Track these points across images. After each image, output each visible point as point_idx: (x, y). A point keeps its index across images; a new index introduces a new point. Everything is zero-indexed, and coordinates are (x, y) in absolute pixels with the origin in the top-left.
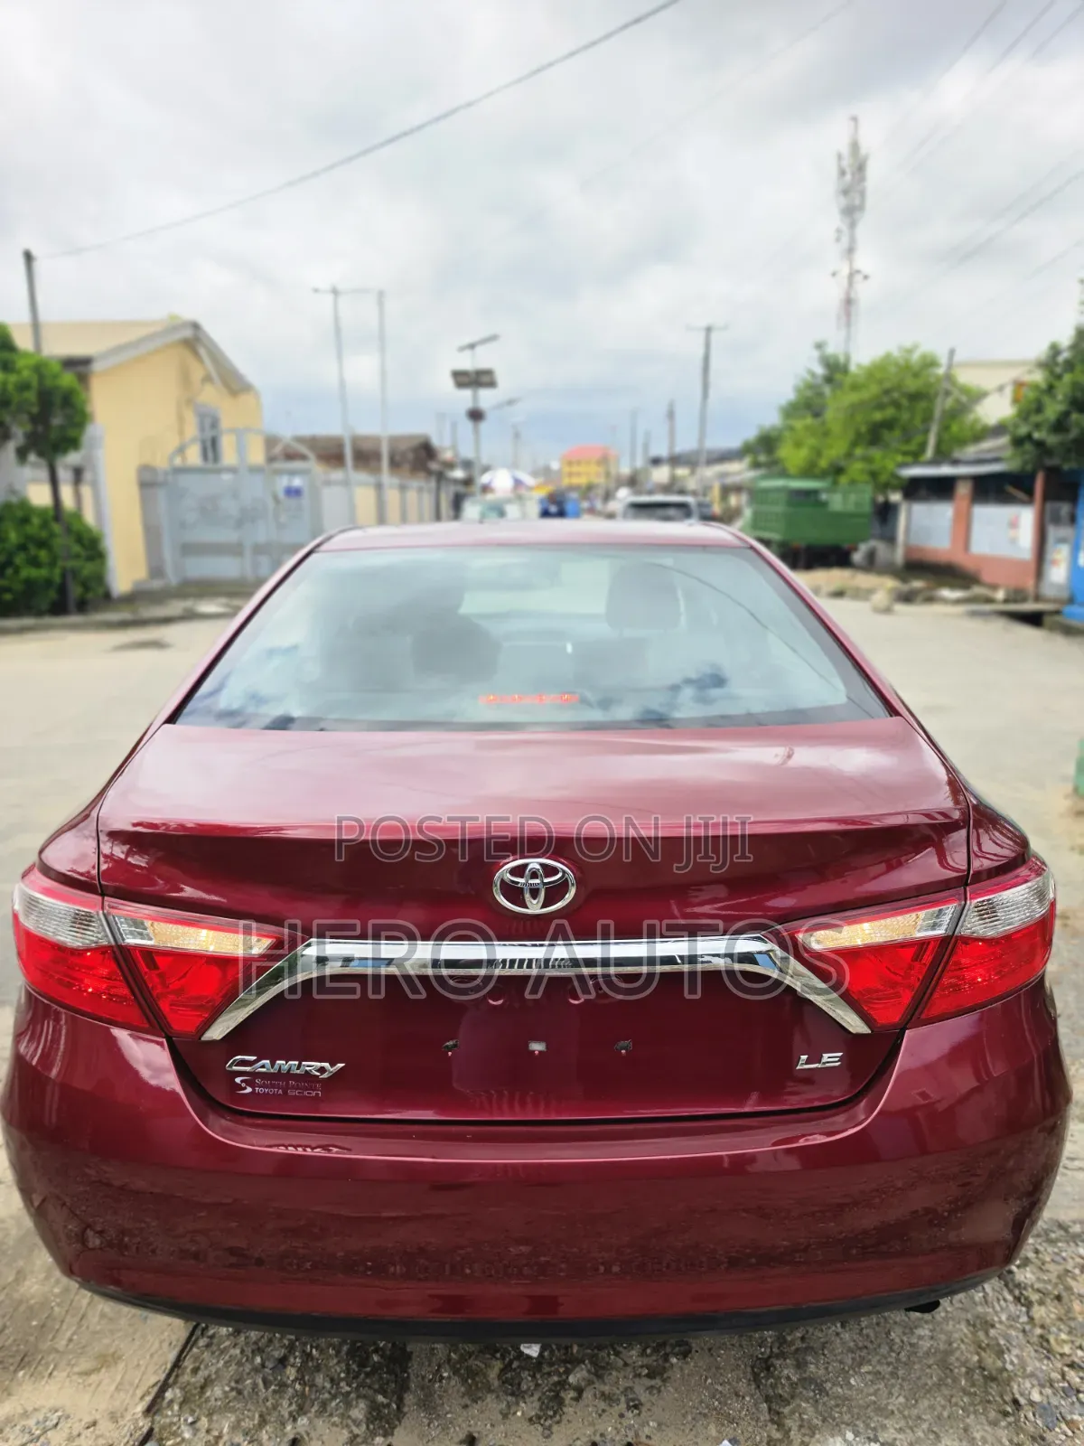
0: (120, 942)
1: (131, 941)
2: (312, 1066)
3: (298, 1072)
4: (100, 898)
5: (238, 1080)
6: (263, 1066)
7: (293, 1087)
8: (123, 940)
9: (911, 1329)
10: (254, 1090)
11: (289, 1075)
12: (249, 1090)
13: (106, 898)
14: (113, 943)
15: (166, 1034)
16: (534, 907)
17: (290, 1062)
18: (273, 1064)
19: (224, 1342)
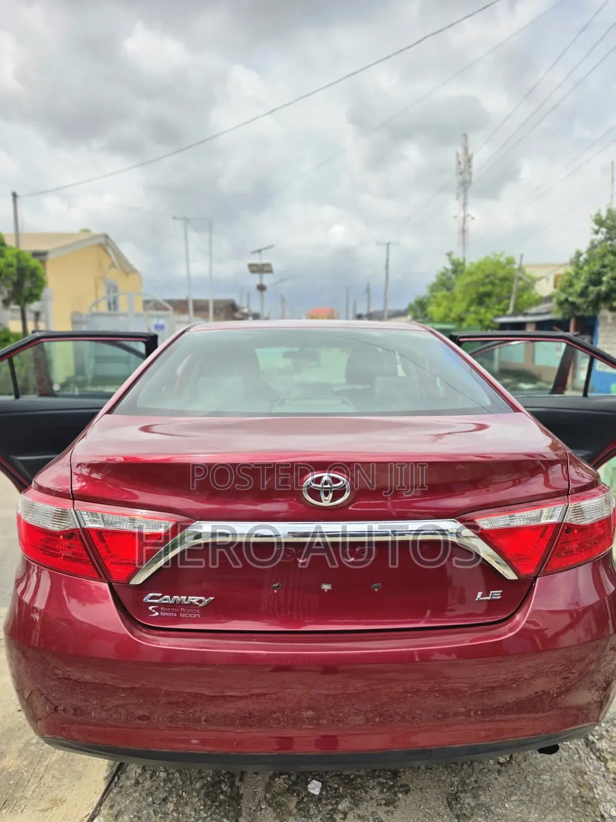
0: (83, 526)
1: (90, 525)
2: (194, 599)
3: (186, 603)
4: (71, 501)
5: (150, 608)
6: (166, 600)
7: (183, 612)
8: (85, 524)
9: (539, 776)
10: (160, 614)
11: (181, 604)
12: (157, 614)
13: (75, 501)
14: (79, 527)
15: (108, 581)
16: (326, 502)
17: (182, 597)
18: (171, 598)
19: (129, 789)
